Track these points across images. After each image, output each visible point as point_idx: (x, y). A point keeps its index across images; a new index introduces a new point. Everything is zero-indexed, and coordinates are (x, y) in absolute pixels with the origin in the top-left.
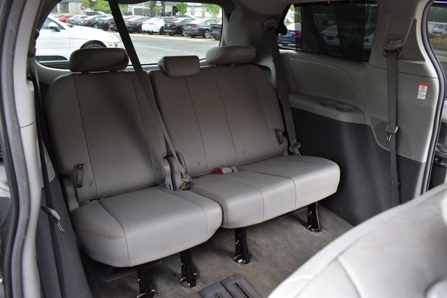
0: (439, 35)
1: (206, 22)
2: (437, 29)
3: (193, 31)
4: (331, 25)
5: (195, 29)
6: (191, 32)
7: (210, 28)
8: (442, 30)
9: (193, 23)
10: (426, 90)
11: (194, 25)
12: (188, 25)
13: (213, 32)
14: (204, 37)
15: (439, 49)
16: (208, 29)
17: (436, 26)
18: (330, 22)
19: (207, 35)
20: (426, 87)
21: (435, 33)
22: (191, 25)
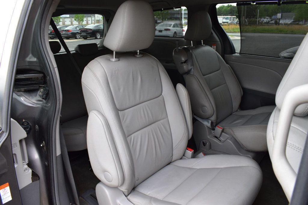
0: (226, 24)
1: (76, 28)
2: (225, 20)
3: (67, 34)
4: (159, 23)
5: (68, 33)
6: (66, 36)
7: (79, 32)
8: (228, 21)
9: (66, 29)
10: (215, 48)
11: (68, 31)
12: (63, 30)
13: (82, 34)
14: (76, 38)
15: (231, 32)
16: (78, 33)
17: (224, 18)
18: (158, 22)
19: (78, 36)
20: (215, 46)
21: (224, 23)
22: (65, 30)
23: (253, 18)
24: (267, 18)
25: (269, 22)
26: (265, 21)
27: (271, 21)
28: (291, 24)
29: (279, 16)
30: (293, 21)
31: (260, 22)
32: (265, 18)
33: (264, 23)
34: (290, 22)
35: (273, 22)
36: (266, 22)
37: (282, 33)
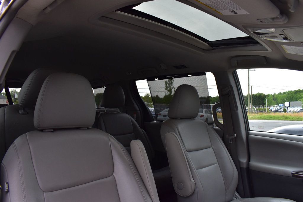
23: (262, 106)
24: (277, 107)
25: (278, 110)
26: (274, 109)
27: (280, 109)
28: (299, 111)
29: (287, 104)
30: (302, 109)
31: (269, 110)
32: (274, 106)
33: (274, 111)
34: (299, 110)
35: (282, 110)
36: (276, 110)
37: (288, 120)
